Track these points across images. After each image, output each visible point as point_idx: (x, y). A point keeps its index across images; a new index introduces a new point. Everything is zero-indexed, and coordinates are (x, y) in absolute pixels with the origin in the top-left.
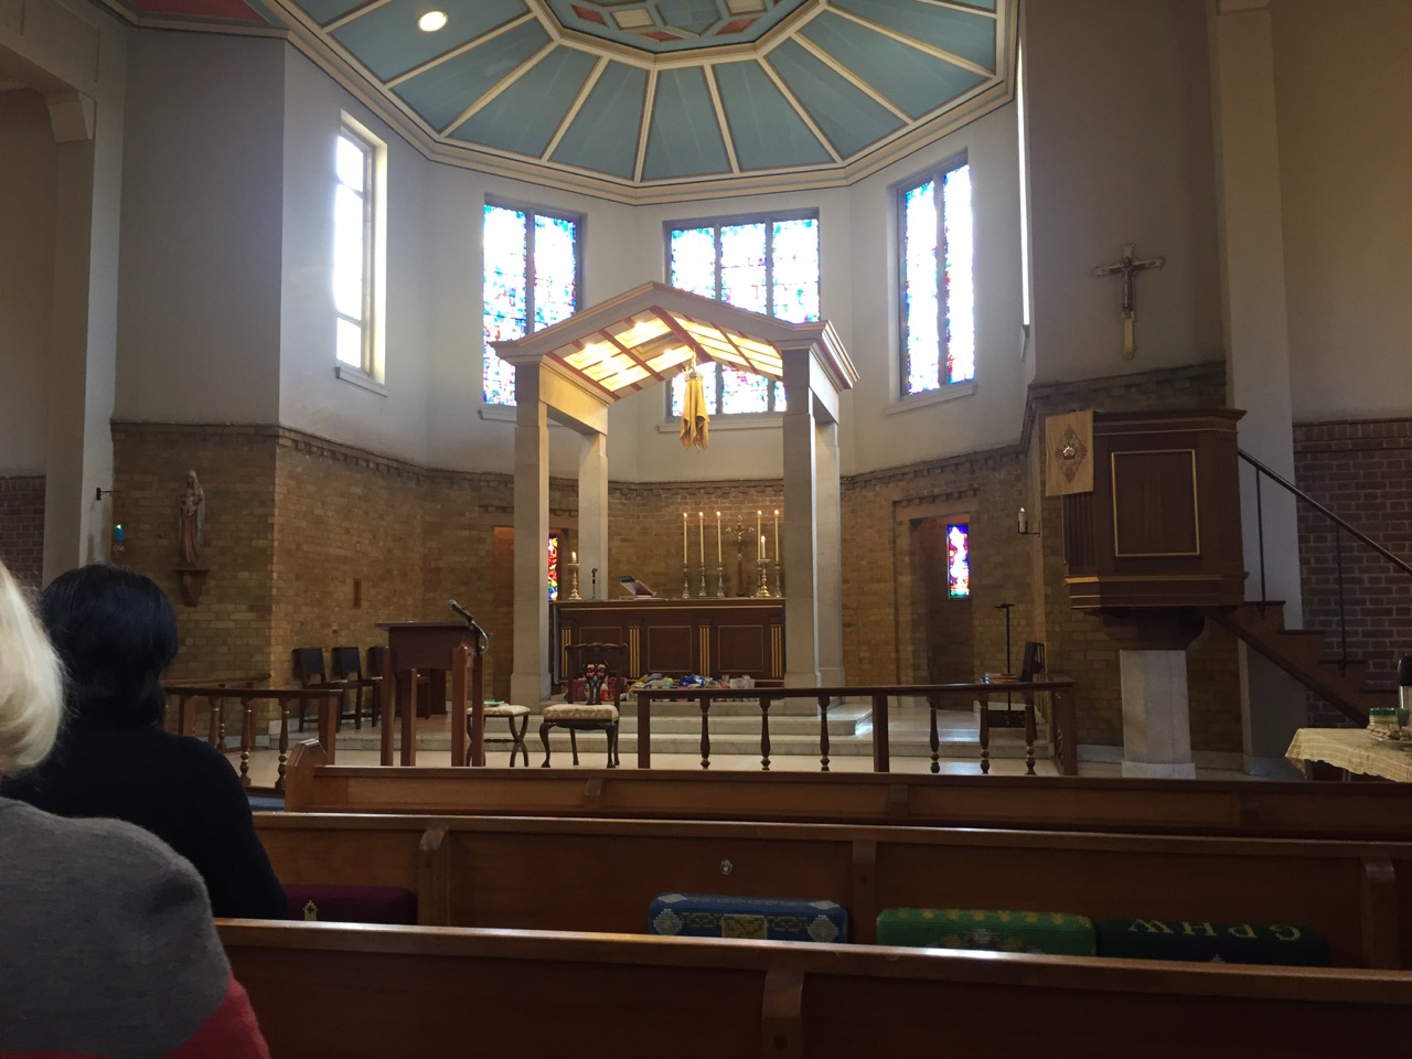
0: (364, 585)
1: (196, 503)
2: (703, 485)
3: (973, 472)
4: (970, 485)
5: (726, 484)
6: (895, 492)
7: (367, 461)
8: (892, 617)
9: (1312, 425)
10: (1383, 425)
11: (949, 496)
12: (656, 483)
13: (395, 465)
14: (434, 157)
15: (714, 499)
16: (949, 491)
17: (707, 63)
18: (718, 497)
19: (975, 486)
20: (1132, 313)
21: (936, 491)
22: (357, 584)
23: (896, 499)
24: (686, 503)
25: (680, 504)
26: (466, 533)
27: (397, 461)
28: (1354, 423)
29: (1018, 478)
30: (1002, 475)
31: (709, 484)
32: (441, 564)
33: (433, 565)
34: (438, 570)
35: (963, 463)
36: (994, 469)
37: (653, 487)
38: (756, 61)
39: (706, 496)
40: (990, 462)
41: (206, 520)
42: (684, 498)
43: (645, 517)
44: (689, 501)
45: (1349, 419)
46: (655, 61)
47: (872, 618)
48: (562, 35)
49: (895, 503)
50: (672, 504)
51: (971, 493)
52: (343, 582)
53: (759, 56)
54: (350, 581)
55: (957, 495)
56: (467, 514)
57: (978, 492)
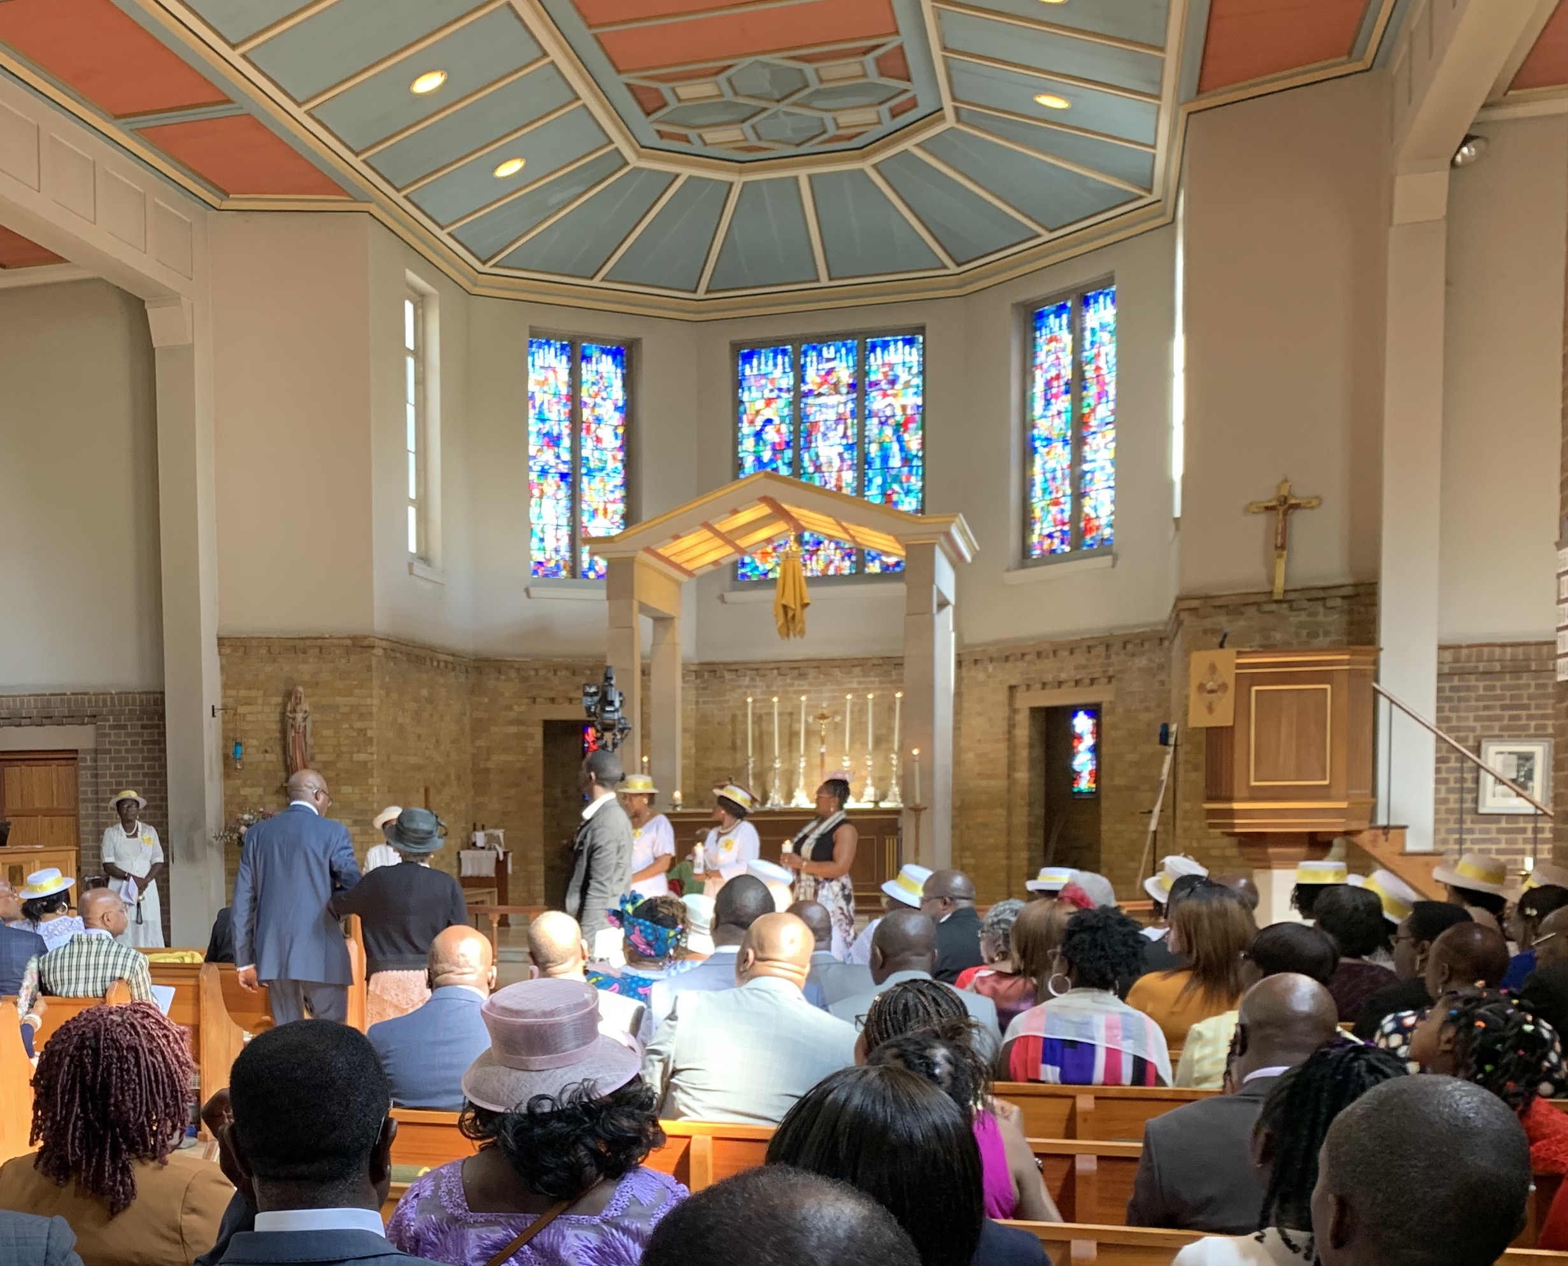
0: (432, 792)
1: (305, 719)
2: (778, 665)
3: (1108, 657)
4: (1104, 672)
5: (805, 664)
6: (1013, 674)
7: (431, 659)
8: (1003, 819)
9: (1460, 647)
10: (1533, 648)
11: (1077, 683)
12: (718, 664)
13: (450, 659)
14: (477, 291)
15: (789, 681)
16: (1078, 677)
17: (802, 174)
18: (794, 678)
19: (1111, 673)
20: (1285, 553)
21: (1063, 676)
22: (427, 790)
23: (1014, 683)
24: (755, 687)
25: (748, 687)
26: (513, 729)
27: (453, 655)
28: (1503, 646)
29: (1161, 667)
30: (1142, 662)
31: (783, 665)
32: (490, 765)
33: (482, 766)
34: (487, 771)
35: (1096, 646)
36: (1133, 655)
37: (716, 668)
38: (862, 171)
39: (779, 678)
40: (1129, 647)
41: (312, 734)
42: (752, 679)
43: (705, 703)
44: (758, 683)
45: (1499, 641)
46: (741, 172)
47: (980, 820)
48: (640, 156)
49: (1012, 688)
50: (740, 687)
51: (1105, 680)
52: (418, 791)
53: (866, 165)
54: (422, 790)
55: (1088, 681)
56: (516, 708)
57: (1113, 680)
